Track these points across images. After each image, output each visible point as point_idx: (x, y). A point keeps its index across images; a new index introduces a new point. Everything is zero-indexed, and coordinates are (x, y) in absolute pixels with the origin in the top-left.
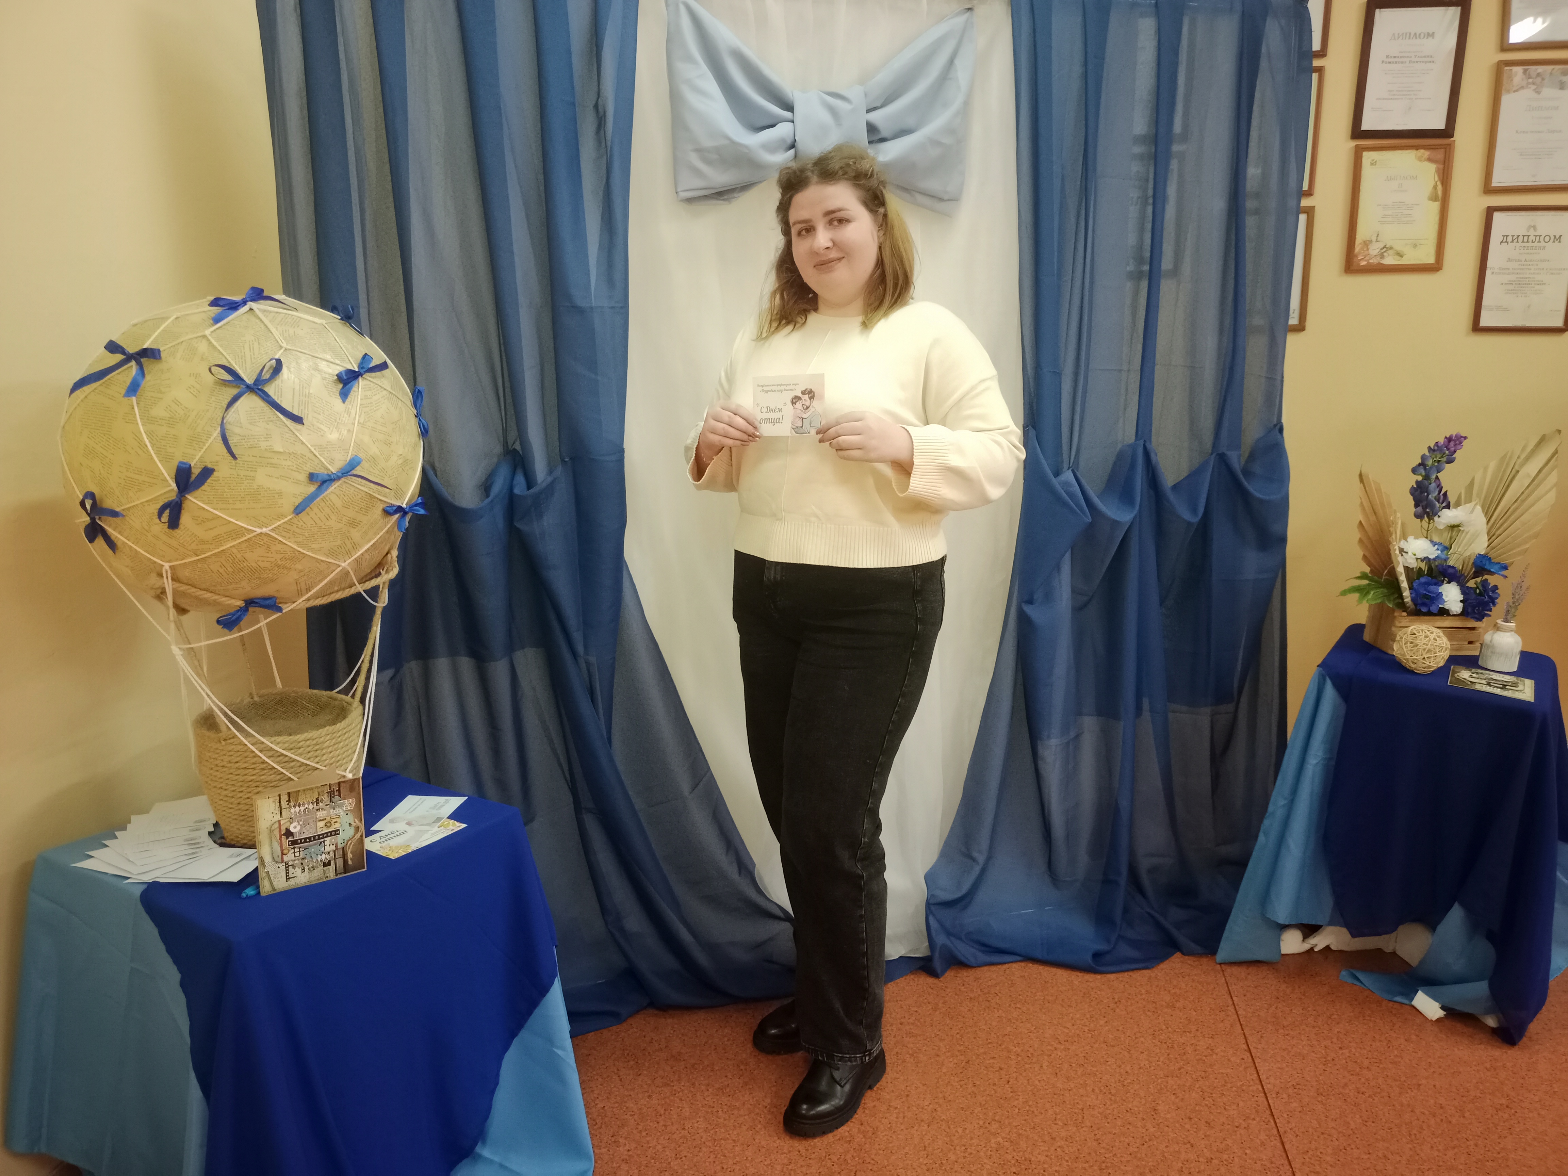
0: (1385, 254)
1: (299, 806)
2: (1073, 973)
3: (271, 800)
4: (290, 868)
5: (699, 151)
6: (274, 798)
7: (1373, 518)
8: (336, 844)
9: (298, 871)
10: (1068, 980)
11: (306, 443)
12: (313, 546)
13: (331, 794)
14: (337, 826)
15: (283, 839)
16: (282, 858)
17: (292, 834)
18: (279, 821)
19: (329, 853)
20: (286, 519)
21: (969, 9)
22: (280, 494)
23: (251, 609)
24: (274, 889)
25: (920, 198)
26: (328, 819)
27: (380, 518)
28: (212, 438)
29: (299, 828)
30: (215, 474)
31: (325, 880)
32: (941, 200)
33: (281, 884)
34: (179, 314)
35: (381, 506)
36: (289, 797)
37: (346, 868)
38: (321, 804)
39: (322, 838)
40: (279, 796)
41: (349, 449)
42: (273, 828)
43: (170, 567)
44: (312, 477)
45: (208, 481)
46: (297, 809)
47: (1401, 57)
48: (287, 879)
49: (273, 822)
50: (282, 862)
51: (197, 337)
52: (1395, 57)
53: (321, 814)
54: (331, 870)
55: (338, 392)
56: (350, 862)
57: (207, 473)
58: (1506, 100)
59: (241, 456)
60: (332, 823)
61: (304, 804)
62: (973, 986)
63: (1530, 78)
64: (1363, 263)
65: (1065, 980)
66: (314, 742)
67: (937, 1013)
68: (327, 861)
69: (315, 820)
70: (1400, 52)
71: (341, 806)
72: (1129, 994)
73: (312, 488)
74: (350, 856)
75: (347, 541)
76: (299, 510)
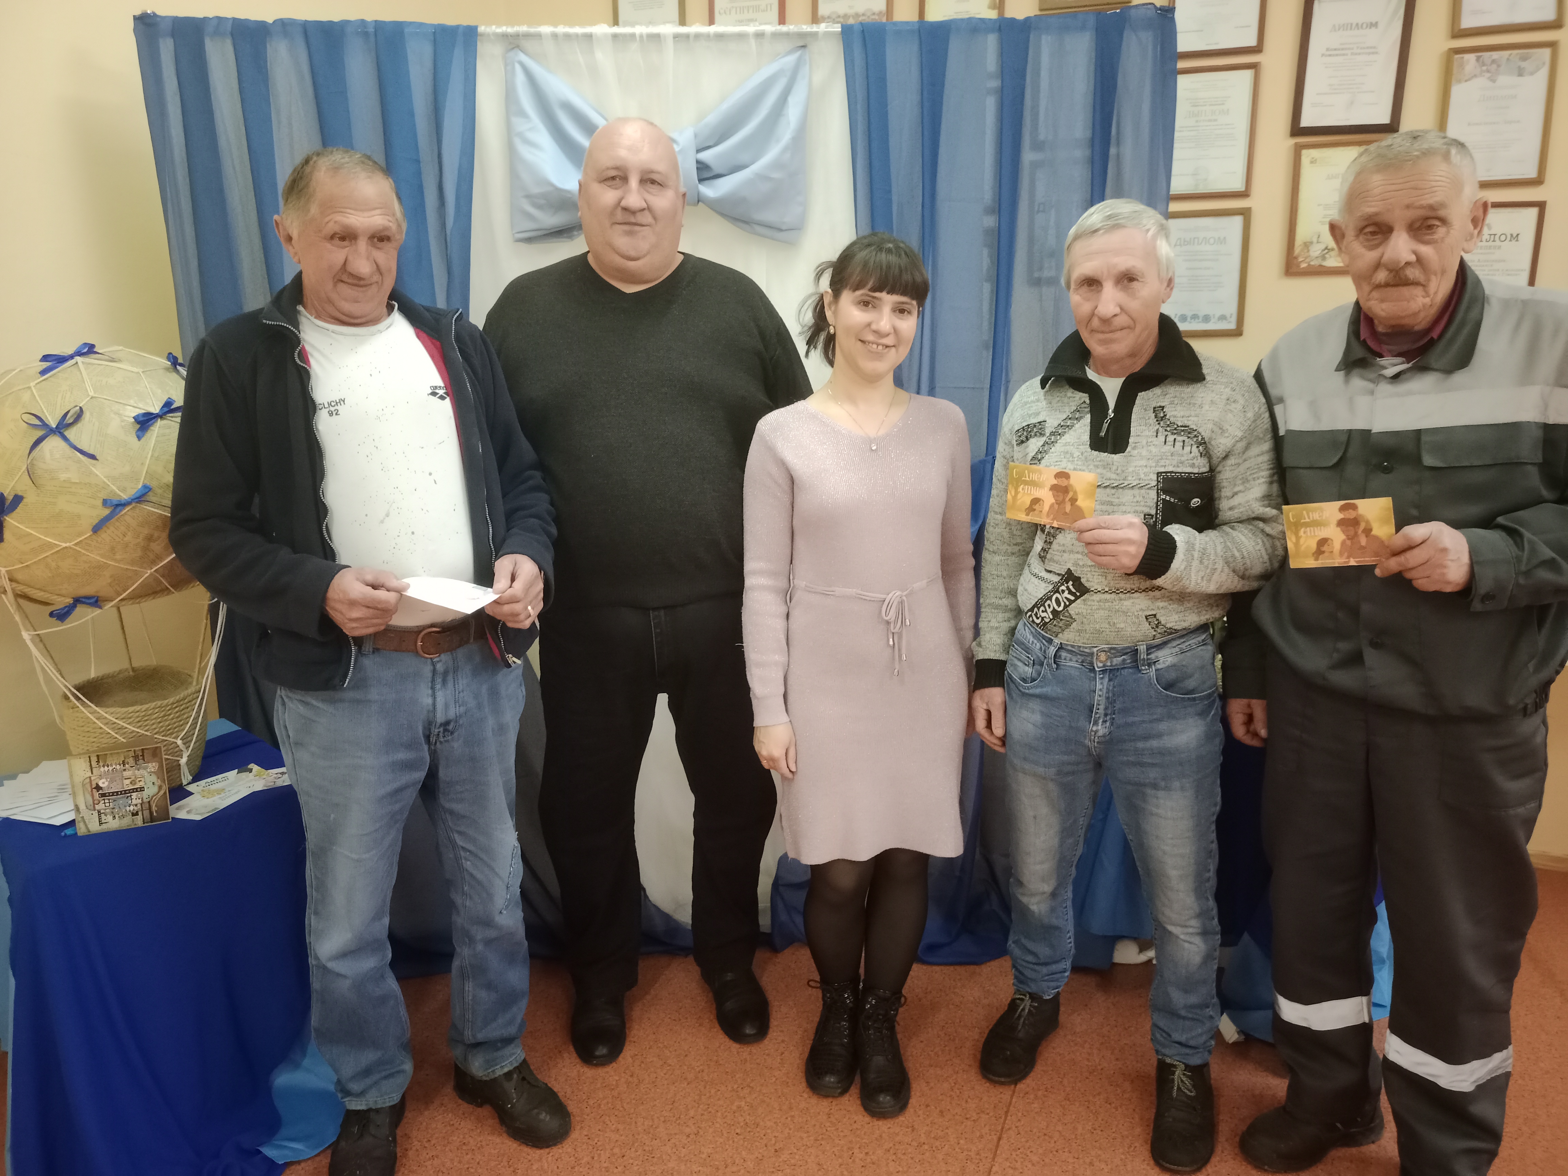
0: (1327, 256)
1: (108, 766)
4: (103, 815)
6: (85, 759)
8: (142, 799)
9: (110, 818)
11: (100, 475)
12: (115, 557)
13: (136, 758)
14: (142, 784)
15: (94, 792)
16: (94, 807)
17: (101, 788)
18: (90, 777)
19: (136, 805)
20: (86, 536)
21: (804, 47)
22: (79, 516)
23: (78, 605)
24: (89, 831)
25: (757, 228)
26: (133, 778)
28: (22, 471)
29: (107, 783)
30: (25, 500)
31: (133, 827)
33: (95, 827)
36: (98, 759)
37: (152, 819)
38: (127, 766)
39: (128, 793)
40: (89, 757)
41: (141, 479)
42: (84, 783)
43: (6, 572)
44: (105, 502)
45: (20, 506)
46: (106, 769)
47: (1343, 49)
48: (100, 824)
49: (85, 778)
50: (95, 810)
51: (24, 389)
52: (1335, 50)
53: (126, 774)
55: (135, 432)
56: (155, 814)
57: (18, 499)
58: (1457, 91)
59: (44, 486)
60: (137, 781)
63: (1484, 64)
64: (1303, 265)
68: (135, 812)
69: (121, 778)
70: (1341, 44)
71: (145, 768)
73: (106, 512)
74: (154, 808)
75: (148, 552)
76: (96, 529)
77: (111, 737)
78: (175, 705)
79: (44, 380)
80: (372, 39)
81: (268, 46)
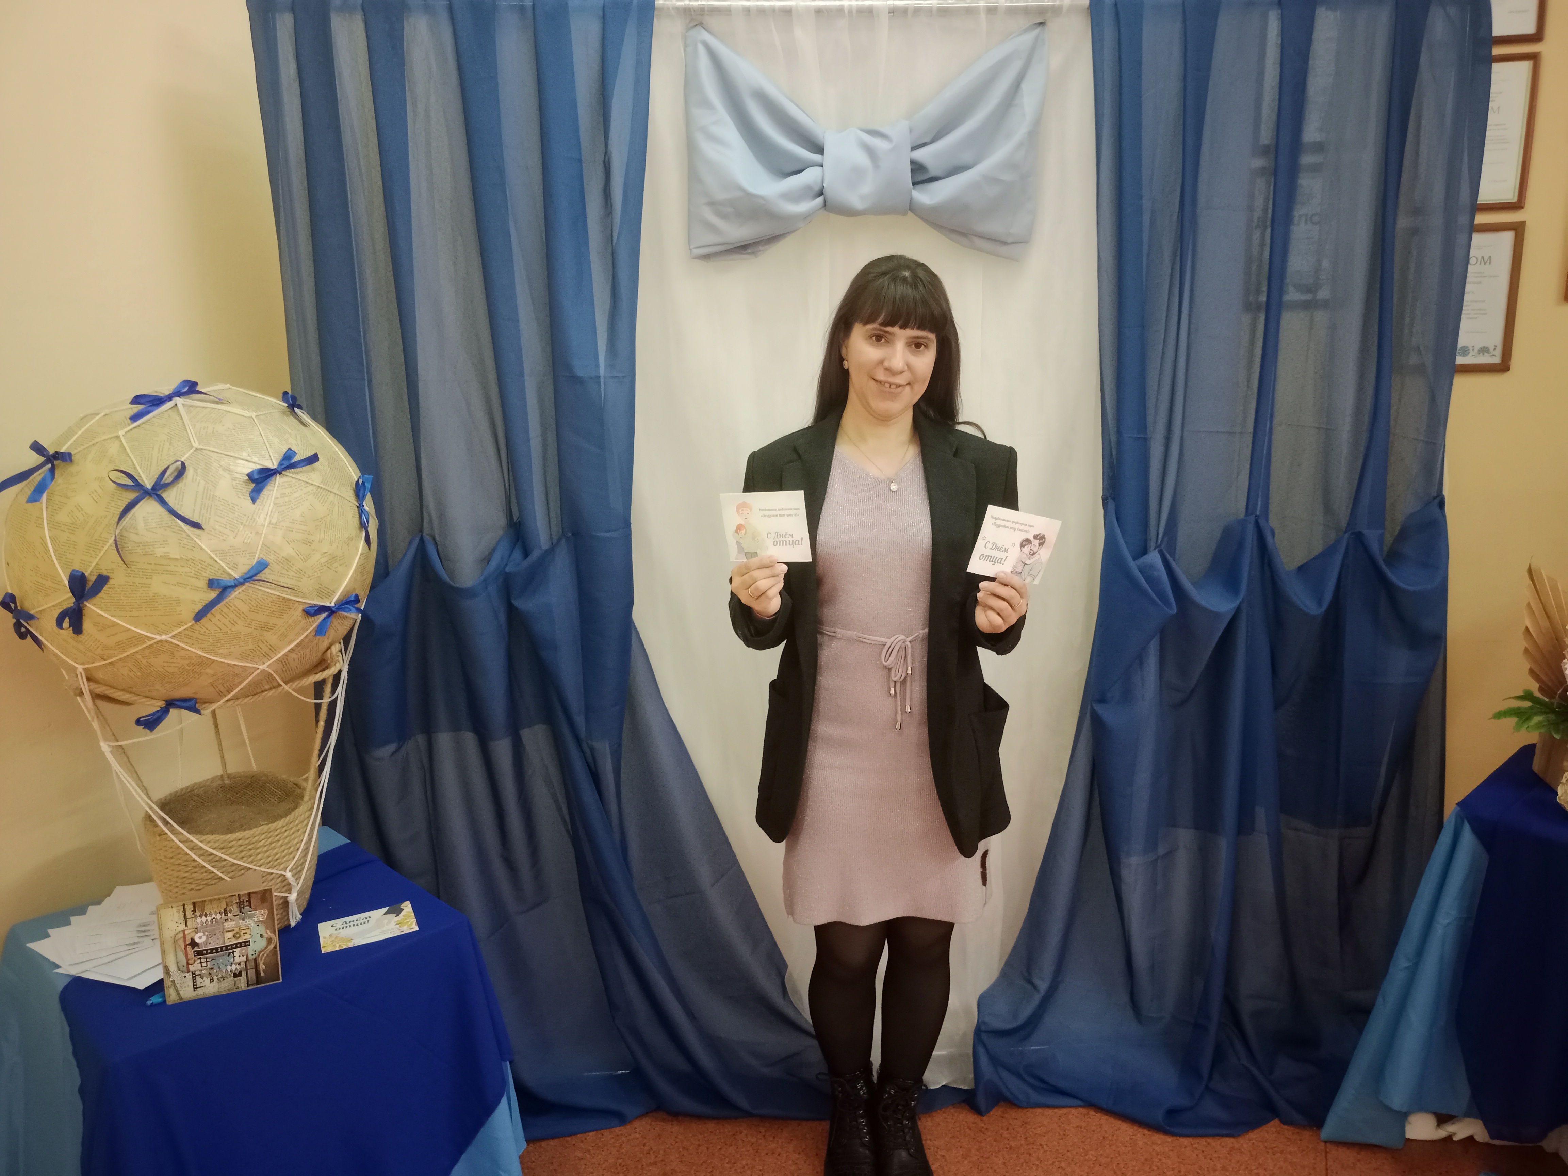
1: (206, 916)
2: (1141, 1130)
3: (175, 909)
4: (198, 978)
5: (712, 204)
6: (178, 908)
7: (1545, 623)
8: (247, 956)
9: (207, 981)
10: (1132, 1139)
11: (205, 548)
12: (221, 651)
13: (241, 905)
14: (247, 937)
15: (188, 949)
16: (188, 968)
17: (197, 944)
18: (184, 931)
19: (239, 964)
20: (186, 626)
21: (1042, 24)
22: (178, 601)
23: (171, 709)
24: (181, 998)
25: (978, 242)
26: (237, 930)
27: (300, 618)
28: (108, 544)
29: (204, 938)
30: (111, 582)
31: (235, 990)
32: (1005, 243)
33: (188, 993)
34: (107, 411)
35: (301, 607)
36: (194, 907)
37: (258, 980)
38: (229, 914)
39: (230, 949)
40: (184, 905)
41: (256, 553)
42: (176, 938)
43: (84, 669)
44: (211, 584)
45: (105, 588)
46: (204, 919)
48: (194, 988)
49: (177, 932)
50: (188, 971)
51: (111, 438)
53: (229, 925)
54: (242, 980)
55: (248, 493)
56: (262, 974)
57: (102, 580)
59: (135, 564)
60: (242, 933)
61: (211, 915)
62: (1018, 1133)
65: (1128, 1138)
66: (247, 842)
67: (966, 1162)
68: (237, 972)
69: (222, 931)
71: (252, 917)
72: (1200, 1168)
73: (213, 595)
74: (262, 967)
75: (261, 644)
76: (199, 617)
77: (206, 872)
78: (284, 829)
79: (135, 428)
80: (529, 14)
81: (405, 22)
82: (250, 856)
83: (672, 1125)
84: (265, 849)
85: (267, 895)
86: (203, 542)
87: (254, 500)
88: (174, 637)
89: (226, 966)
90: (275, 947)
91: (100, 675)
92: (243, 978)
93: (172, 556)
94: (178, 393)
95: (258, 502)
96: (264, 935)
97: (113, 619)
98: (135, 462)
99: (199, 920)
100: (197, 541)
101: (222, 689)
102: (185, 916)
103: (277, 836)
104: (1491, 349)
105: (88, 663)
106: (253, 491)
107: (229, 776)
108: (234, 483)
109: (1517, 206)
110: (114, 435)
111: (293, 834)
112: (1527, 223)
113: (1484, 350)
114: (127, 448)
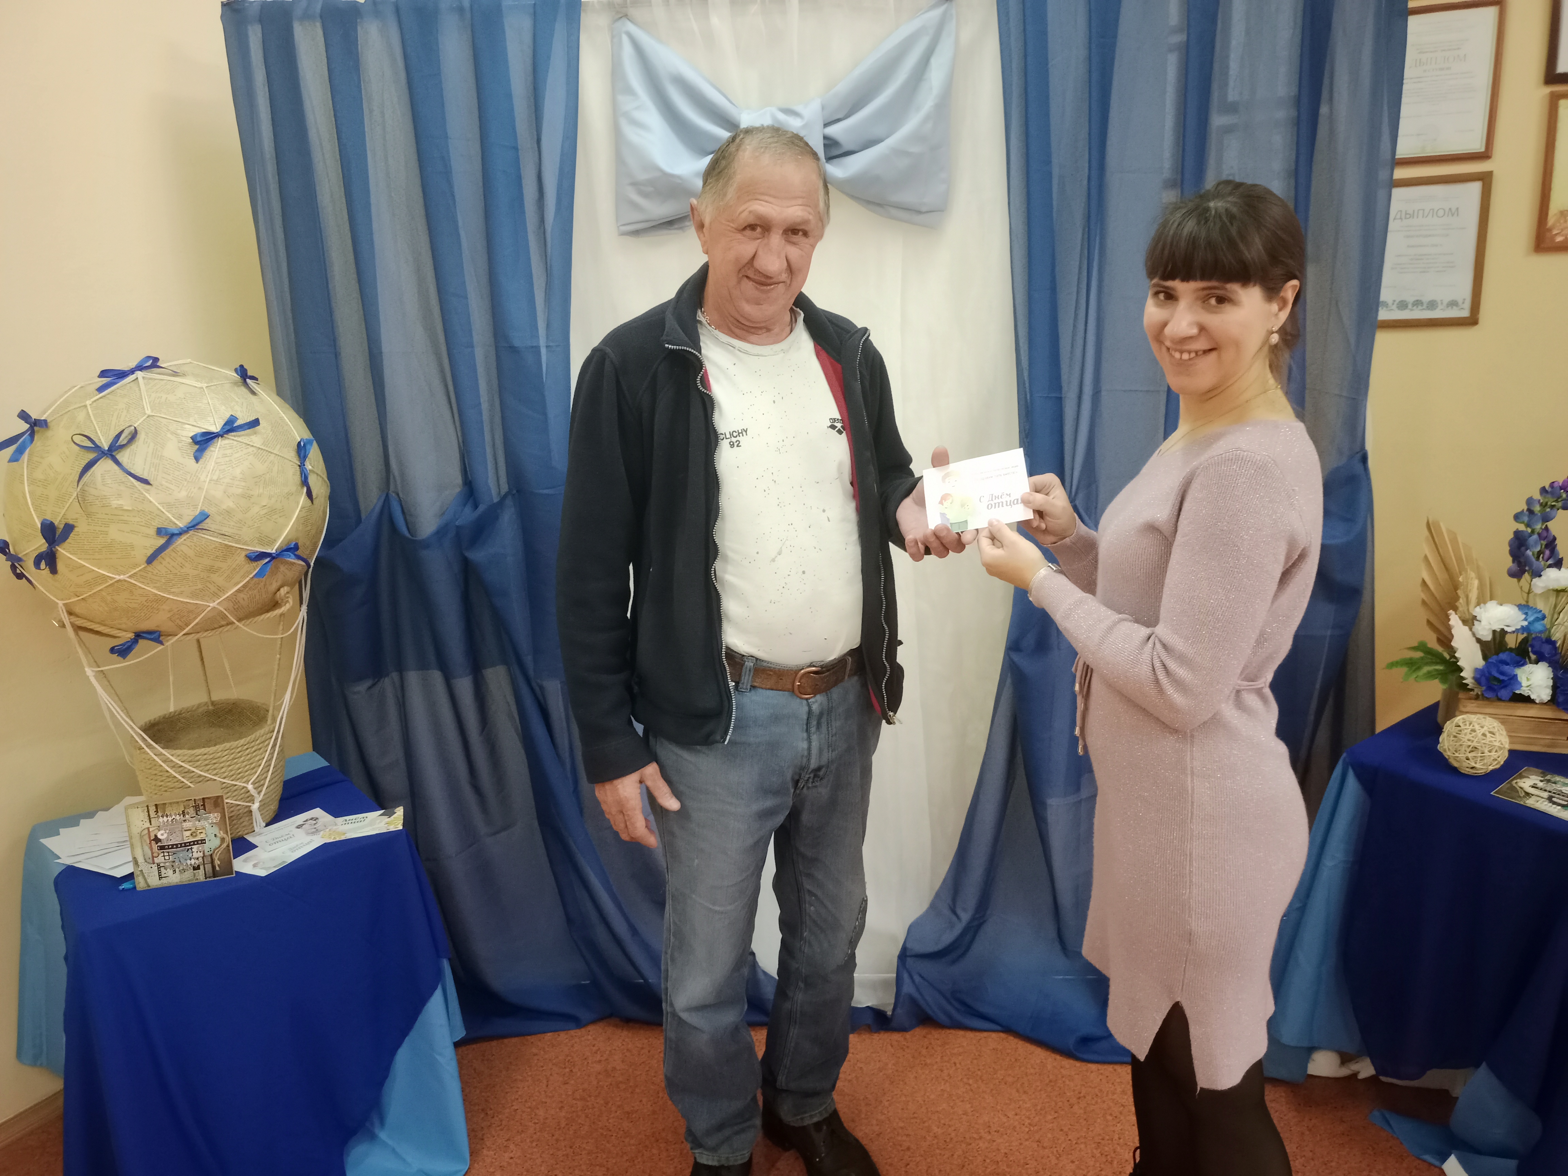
1: (167, 816)
2: (1053, 1055)
3: (140, 810)
4: (162, 869)
5: (634, 184)
6: (143, 809)
8: (204, 852)
9: (170, 872)
10: (1042, 1062)
11: (154, 501)
12: (173, 590)
13: (196, 808)
14: (203, 836)
15: (153, 844)
16: (153, 860)
17: (160, 840)
18: (148, 828)
19: (198, 859)
20: (140, 568)
22: (132, 546)
23: (140, 641)
24: (149, 886)
26: (193, 829)
27: (244, 563)
28: (73, 497)
29: (165, 835)
30: (76, 529)
31: (195, 881)
32: (919, 212)
33: (154, 882)
34: (82, 384)
35: (244, 554)
36: (157, 808)
37: (215, 874)
39: (188, 846)
40: (147, 806)
41: (199, 505)
42: (142, 835)
43: (64, 604)
44: (160, 532)
45: (71, 535)
48: (160, 878)
49: (143, 828)
50: (154, 863)
51: (80, 407)
53: (186, 825)
54: (200, 873)
56: (217, 868)
57: (69, 528)
60: (198, 833)
64: (1559, 239)
65: (1038, 1062)
66: (211, 757)
68: (196, 866)
69: (180, 829)
71: (207, 819)
72: (1101, 1091)
73: (161, 541)
74: (217, 862)
75: (208, 584)
76: (150, 560)
77: (177, 781)
78: (246, 747)
79: (101, 398)
80: (468, 15)
81: (359, 28)
82: (215, 769)
83: (622, 1030)
84: (228, 763)
85: (219, 800)
86: (152, 496)
87: (197, 459)
88: (130, 577)
89: (186, 860)
90: (228, 846)
91: (77, 610)
92: (201, 871)
93: (125, 508)
94: (140, 368)
95: (201, 461)
96: (218, 835)
97: (79, 561)
98: (97, 427)
99: (161, 819)
100: (147, 495)
101: (180, 623)
102: (149, 815)
103: (239, 752)
104: (1460, 302)
105: (66, 599)
106: (197, 451)
107: (213, 703)
108: (180, 445)
109: (1484, 156)
110: (83, 404)
111: (255, 751)
112: (1495, 173)
113: (1453, 304)
114: (91, 415)
